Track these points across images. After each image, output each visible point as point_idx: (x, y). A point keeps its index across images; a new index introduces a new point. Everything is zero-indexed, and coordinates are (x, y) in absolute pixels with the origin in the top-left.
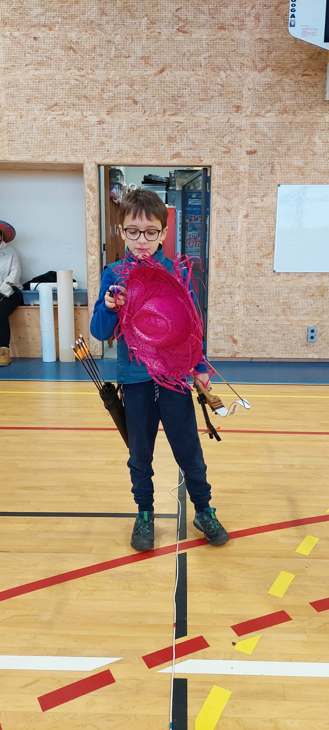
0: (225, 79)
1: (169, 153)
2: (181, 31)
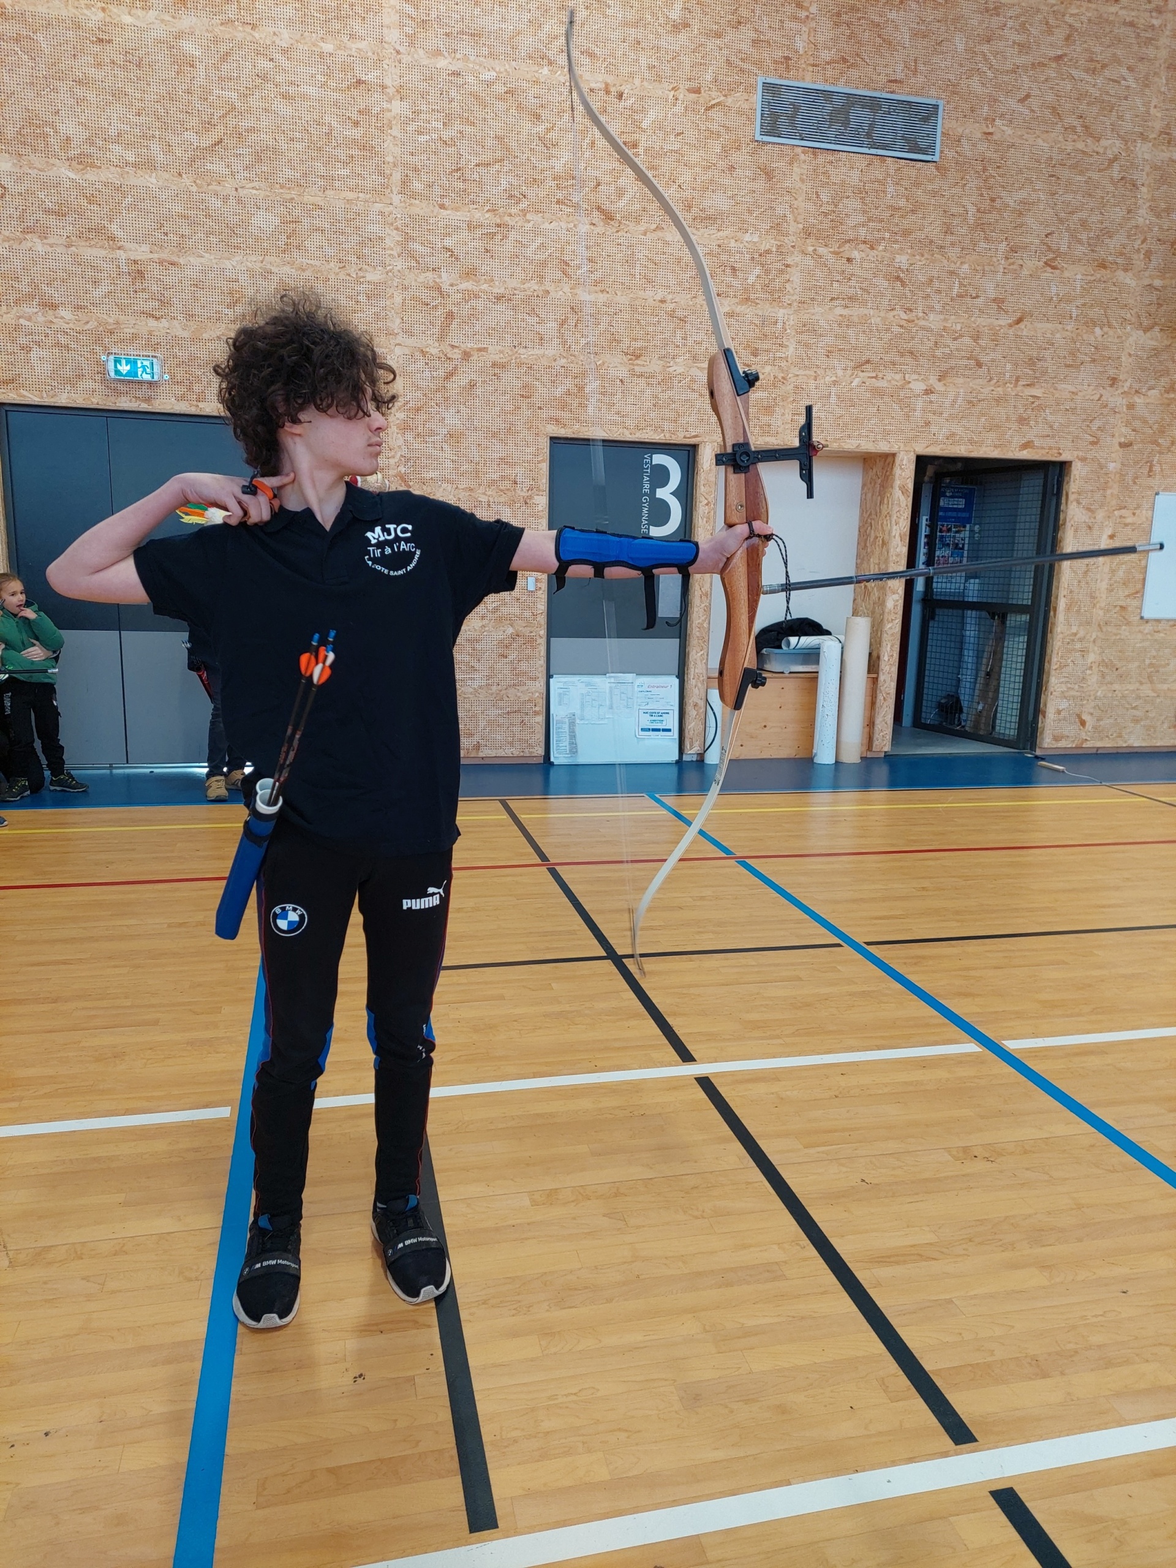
0: (1100, 339)
1: (1018, 440)
2: (1050, 266)
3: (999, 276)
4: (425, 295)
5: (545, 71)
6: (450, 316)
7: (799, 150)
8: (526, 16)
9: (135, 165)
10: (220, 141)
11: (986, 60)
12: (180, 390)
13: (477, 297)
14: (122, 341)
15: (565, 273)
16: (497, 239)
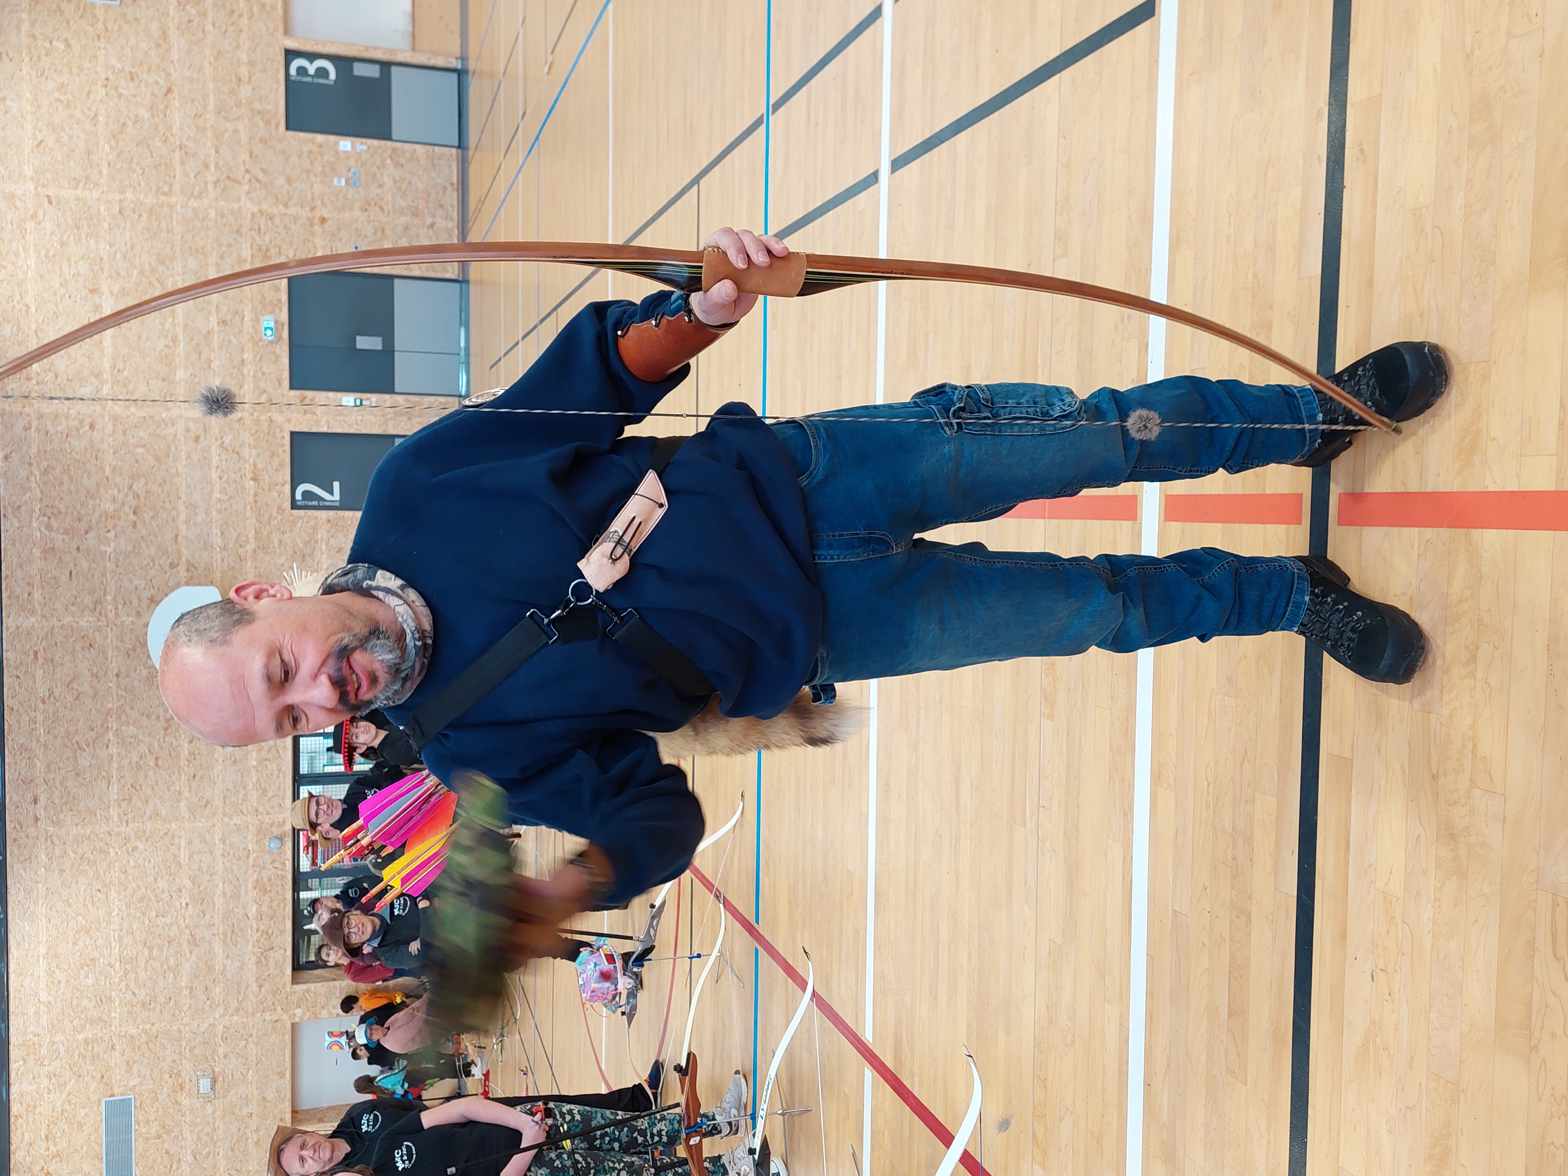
4: (219, 190)
5: (101, 118)
6: (228, 178)
8: (75, 126)
10: (158, 280)
12: (277, 310)
13: (217, 163)
14: (256, 333)
15: (201, 116)
16: (187, 150)
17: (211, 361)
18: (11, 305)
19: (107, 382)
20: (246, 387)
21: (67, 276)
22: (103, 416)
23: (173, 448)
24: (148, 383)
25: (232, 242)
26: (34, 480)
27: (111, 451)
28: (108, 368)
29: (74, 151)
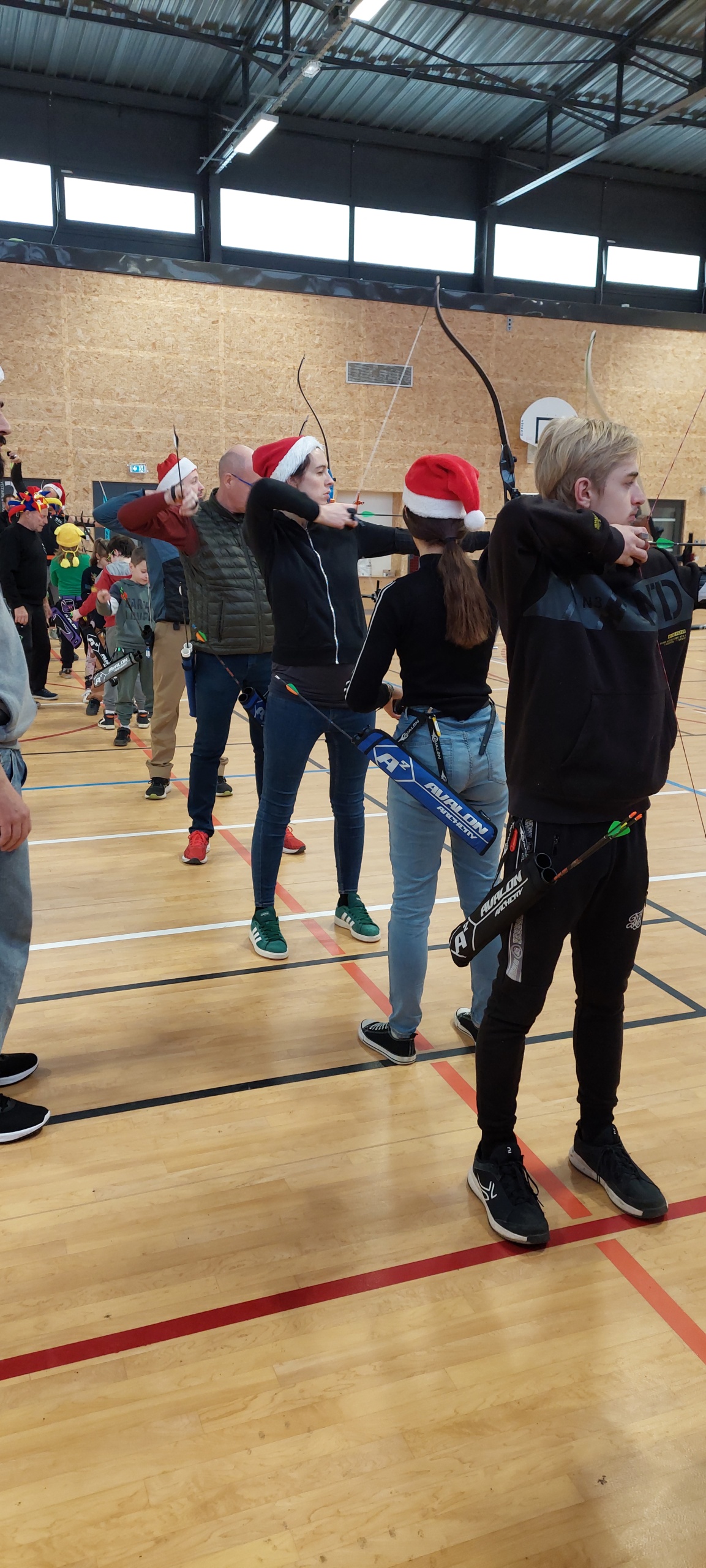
3: (437, 426)
4: (233, 440)
5: (273, 363)
7: (362, 385)
8: (266, 346)
9: (139, 401)
10: (166, 392)
11: (427, 350)
13: (251, 440)
14: (133, 459)
15: (280, 431)
16: (258, 420)
17: (110, 425)
18: (139, 286)
19: (88, 349)
20: (92, 449)
21: (162, 329)
22: (61, 342)
23: (40, 392)
24: (90, 378)
25: (198, 447)
26: (6, 287)
27: (34, 346)
28: (98, 350)
29: (250, 342)
